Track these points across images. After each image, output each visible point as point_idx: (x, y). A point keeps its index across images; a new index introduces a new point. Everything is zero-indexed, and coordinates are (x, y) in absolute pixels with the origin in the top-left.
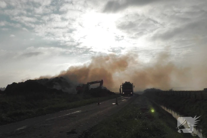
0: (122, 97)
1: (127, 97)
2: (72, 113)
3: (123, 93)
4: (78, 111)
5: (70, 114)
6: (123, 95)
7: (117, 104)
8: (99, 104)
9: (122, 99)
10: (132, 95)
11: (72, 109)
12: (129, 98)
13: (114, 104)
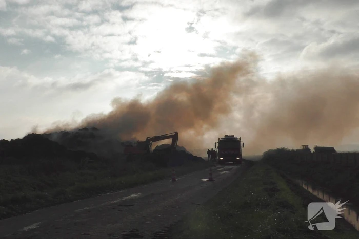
0: (219, 166)
1: (230, 167)
2: (124, 199)
3: (221, 158)
4: (136, 195)
5: (119, 199)
6: (221, 163)
7: (211, 180)
8: (174, 180)
9: (222, 171)
10: (238, 162)
11: (122, 191)
12: (235, 167)
13: (205, 180)
